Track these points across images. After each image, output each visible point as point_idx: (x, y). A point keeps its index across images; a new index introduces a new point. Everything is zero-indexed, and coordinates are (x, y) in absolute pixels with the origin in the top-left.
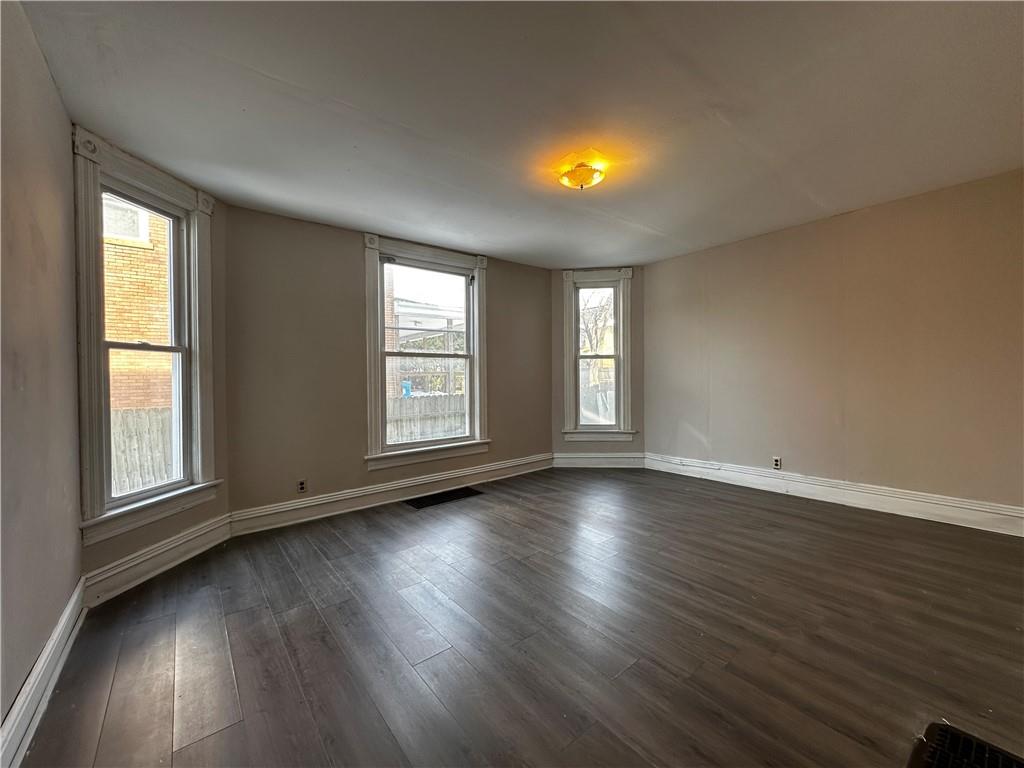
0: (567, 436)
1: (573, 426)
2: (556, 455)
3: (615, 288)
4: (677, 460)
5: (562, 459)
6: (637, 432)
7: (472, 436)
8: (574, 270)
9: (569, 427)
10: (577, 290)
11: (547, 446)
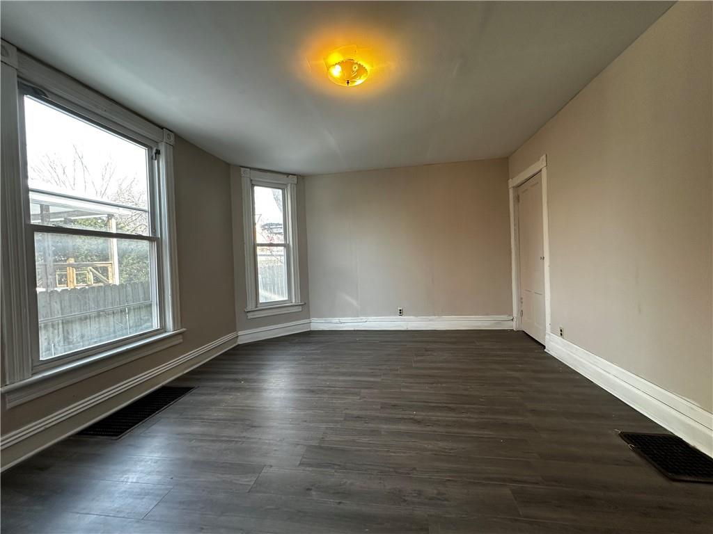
0: (248, 314)
1: (254, 306)
2: (240, 333)
3: (283, 190)
4: (336, 320)
5: (246, 336)
6: (305, 304)
7: (163, 329)
8: (251, 168)
9: (250, 307)
10: (253, 186)
11: (232, 327)
